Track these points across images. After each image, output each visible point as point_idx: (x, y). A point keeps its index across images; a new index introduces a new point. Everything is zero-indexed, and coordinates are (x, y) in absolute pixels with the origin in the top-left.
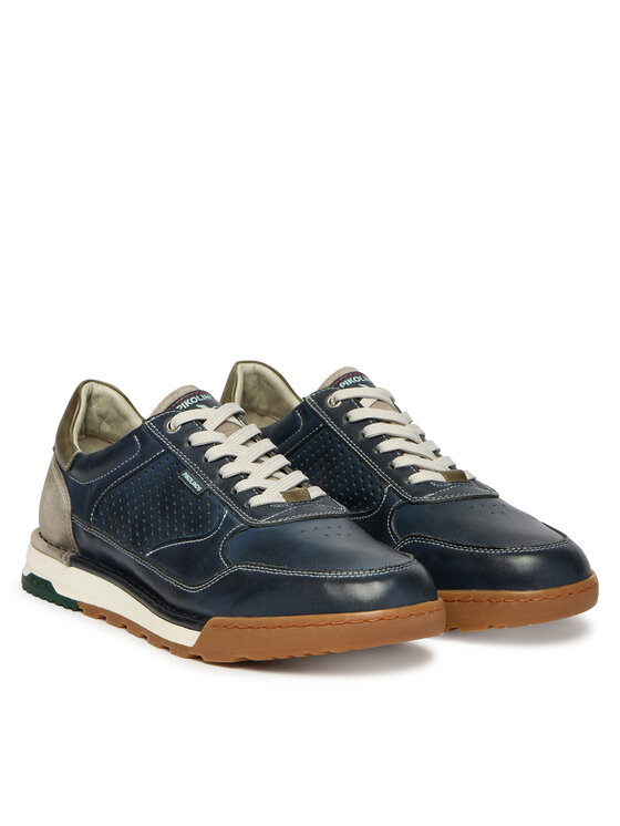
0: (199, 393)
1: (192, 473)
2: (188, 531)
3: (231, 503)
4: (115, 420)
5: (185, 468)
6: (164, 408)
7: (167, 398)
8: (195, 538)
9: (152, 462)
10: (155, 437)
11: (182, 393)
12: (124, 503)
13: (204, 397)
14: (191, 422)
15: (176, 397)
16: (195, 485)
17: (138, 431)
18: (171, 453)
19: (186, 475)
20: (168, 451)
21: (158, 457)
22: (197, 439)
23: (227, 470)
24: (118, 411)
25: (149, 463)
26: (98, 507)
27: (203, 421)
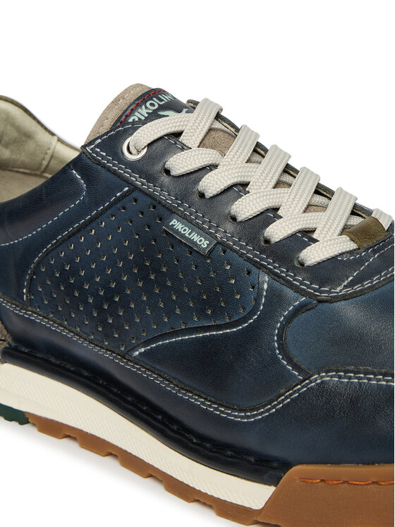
0: (155, 93)
1: (184, 218)
2: (201, 314)
3: (268, 262)
4: (15, 141)
5: (172, 212)
6: (108, 125)
7: (109, 108)
8: (219, 327)
9: (109, 207)
10: (109, 169)
11: (131, 97)
12: (74, 272)
13: (166, 99)
14: (161, 138)
15: (123, 104)
16: (196, 238)
17: (75, 163)
18: (141, 191)
19: (177, 224)
20: (134, 188)
21: (118, 200)
22: (180, 163)
23: (245, 208)
24: (18, 129)
25: (105, 210)
26: (32, 279)
27: (178, 135)
